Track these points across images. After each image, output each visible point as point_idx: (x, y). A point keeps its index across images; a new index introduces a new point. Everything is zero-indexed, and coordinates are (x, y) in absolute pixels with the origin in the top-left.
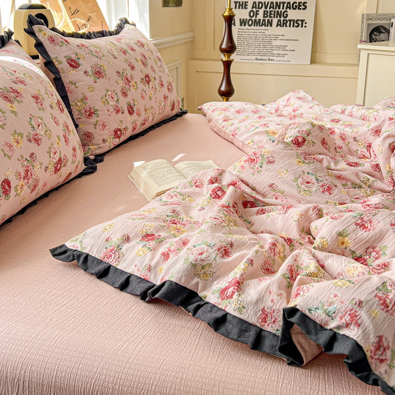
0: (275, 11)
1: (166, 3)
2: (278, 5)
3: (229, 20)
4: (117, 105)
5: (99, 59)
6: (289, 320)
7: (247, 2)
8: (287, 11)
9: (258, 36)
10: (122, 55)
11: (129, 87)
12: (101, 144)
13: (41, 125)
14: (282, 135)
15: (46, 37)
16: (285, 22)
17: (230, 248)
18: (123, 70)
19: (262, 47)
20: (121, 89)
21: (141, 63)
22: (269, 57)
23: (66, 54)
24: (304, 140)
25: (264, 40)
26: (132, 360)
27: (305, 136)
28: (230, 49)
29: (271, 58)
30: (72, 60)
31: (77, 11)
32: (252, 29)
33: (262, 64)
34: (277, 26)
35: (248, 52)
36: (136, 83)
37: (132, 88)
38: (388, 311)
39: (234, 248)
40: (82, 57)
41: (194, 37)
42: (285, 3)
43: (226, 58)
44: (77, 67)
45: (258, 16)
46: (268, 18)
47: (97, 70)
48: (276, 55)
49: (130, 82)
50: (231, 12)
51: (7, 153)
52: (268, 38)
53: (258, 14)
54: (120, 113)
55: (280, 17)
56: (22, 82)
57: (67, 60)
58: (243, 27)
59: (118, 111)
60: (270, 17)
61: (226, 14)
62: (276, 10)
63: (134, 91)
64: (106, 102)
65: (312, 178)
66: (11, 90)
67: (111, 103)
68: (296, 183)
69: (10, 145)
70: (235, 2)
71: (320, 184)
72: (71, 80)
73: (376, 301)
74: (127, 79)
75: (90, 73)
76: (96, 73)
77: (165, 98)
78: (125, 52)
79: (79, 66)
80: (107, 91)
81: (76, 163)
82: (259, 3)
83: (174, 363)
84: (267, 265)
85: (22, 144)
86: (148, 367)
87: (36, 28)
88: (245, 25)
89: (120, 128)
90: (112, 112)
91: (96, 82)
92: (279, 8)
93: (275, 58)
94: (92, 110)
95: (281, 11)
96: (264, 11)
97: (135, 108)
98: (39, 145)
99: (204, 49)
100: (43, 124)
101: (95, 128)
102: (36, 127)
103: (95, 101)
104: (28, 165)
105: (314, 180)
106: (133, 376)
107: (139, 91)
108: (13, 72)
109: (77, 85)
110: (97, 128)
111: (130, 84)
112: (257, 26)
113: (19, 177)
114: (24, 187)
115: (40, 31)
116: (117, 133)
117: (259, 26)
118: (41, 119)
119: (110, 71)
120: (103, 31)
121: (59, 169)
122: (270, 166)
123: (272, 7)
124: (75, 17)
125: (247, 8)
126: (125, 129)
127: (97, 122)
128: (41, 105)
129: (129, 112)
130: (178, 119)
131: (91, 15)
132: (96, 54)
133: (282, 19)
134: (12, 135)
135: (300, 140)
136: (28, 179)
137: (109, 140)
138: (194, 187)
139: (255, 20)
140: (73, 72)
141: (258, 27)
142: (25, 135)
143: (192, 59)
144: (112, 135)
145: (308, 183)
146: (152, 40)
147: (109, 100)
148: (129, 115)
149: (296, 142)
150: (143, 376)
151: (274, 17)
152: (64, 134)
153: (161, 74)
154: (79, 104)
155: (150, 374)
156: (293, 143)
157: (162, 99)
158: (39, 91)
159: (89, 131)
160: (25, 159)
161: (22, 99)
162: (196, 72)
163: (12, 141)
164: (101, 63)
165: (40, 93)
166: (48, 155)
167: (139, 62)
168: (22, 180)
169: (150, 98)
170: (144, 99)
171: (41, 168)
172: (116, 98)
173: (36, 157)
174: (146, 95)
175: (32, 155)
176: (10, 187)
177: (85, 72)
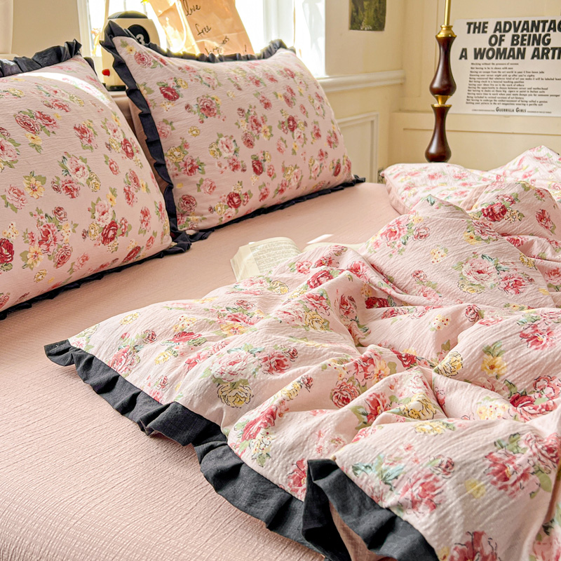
0: (530, 35)
1: (355, 24)
2: (535, 26)
3: (446, 43)
4: (235, 157)
5: (211, 89)
6: (315, 482)
7: (487, 23)
8: (549, 35)
9: (502, 74)
10: (253, 86)
11: (258, 132)
12: (205, 214)
13: (81, 169)
14: (470, 203)
15: (133, 54)
16: (546, 51)
17: (288, 359)
18: (251, 107)
19: (507, 90)
20: (243, 134)
21: (283, 99)
22: (518, 106)
23: (160, 79)
24: (504, 211)
25: (512, 80)
26: (75, 521)
27: (507, 204)
28: (447, 89)
29: (521, 107)
30: (168, 89)
31: (207, 29)
32: (493, 64)
33: (505, 116)
34: (533, 58)
35: (484, 99)
36: (270, 127)
37: (262, 135)
38: (505, 487)
39: (297, 360)
40: (184, 84)
41: (404, 78)
42: (547, 21)
43: (440, 103)
44: (175, 99)
45: (502, 43)
46: (519, 46)
47: (205, 104)
48: (529, 103)
49: (260, 125)
50: (449, 32)
51: (10, 202)
52: (517, 77)
53: (503, 40)
54: (240, 170)
55: (538, 44)
56: (62, 107)
57: (160, 88)
58: (479, 61)
59: (236, 167)
60: (522, 44)
61: (442, 35)
62: (532, 34)
63: (266, 139)
64: (217, 153)
65: (489, 265)
66: (38, 115)
67: (225, 155)
68: (459, 272)
69: (19, 191)
70: (468, 23)
71: (501, 276)
72: (165, 118)
73: (484, 466)
74: (255, 121)
75: (195, 108)
76: (204, 109)
77: (322, 154)
78: (257, 83)
79: (178, 97)
80: (220, 136)
81: (149, 235)
82: (506, 23)
83: (135, 535)
84: (345, 393)
85: (41, 192)
86: (94, 536)
87: (117, 41)
88: (482, 58)
89: (237, 192)
90: (226, 168)
91: (202, 122)
92: (537, 30)
93: (528, 108)
94: (194, 163)
95: (540, 35)
96: (513, 36)
97: (266, 165)
98: (73, 197)
99: (419, 96)
100: (86, 168)
101: (199, 190)
102: (71, 170)
103: (199, 150)
104: (50, 224)
105: (492, 268)
106: (68, 548)
107: (274, 140)
108: (52, 93)
109: (174, 125)
110: (202, 190)
111: (260, 129)
112: (501, 58)
113: (30, 240)
114: (39, 256)
115: (125, 45)
116: (233, 200)
117: (505, 58)
118: (85, 161)
119: (227, 107)
120: (236, 54)
121: (112, 239)
122: (420, 243)
123: (525, 29)
124: (202, 38)
125: (486, 32)
126: (246, 194)
127: (202, 181)
128: (90, 141)
129: (255, 170)
130: (346, 190)
131: (228, 35)
132: (207, 82)
133: (541, 46)
134: (25, 177)
135: (497, 210)
136: (48, 245)
137: (219, 209)
138: (296, 271)
139: (499, 50)
140: (169, 105)
141: (503, 61)
142: (49, 180)
143: (400, 110)
144: (224, 201)
145: (479, 272)
146: (328, 76)
147: (221, 150)
148: (254, 175)
149: (488, 213)
150: (83, 549)
151: (529, 44)
152: (127, 189)
153: (319, 119)
154: (176, 153)
155: (93, 547)
156: (484, 215)
157: (316, 155)
158: (91, 121)
159: (190, 194)
160: (44, 215)
161: (55, 129)
162: (404, 129)
163: (24, 186)
164: (213, 94)
165: (91, 125)
166: (90, 213)
167: (279, 98)
168: (37, 245)
169: (294, 152)
170: (282, 152)
171: (74, 231)
172: (234, 148)
173: (65, 214)
174: (286, 147)
175: (58, 210)
176: (12, 253)
177: (187, 107)
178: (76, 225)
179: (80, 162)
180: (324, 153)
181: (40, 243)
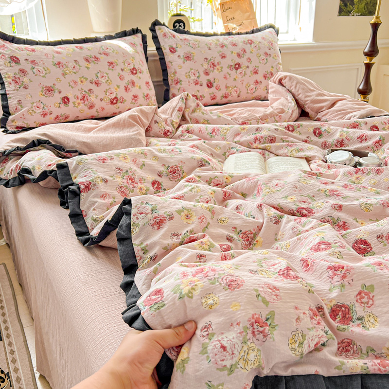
1: (342, 12)
4: (197, 79)
10: (219, 48)
11: (214, 69)
13: (104, 77)
15: (162, 33)
18: (212, 58)
20: (204, 70)
21: (236, 54)
23: (170, 44)
28: (373, 52)
30: (173, 48)
31: (233, 19)
36: (222, 68)
37: (215, 71)
40: (180, 46)
43: (368, 61)
44: (174, 53)
47: (187, 55)
49: (216, 66)
51: (71, 85)
54: (199, 85)
56: (106, 54)
57: (169, 48)
59: (197, 84)
61: (373, 21)
63: (217, 72)
64: (188, 76)
66: (94, 57)
67: (192, 78)
69: (76, 82)
72: (170, 60)
74: (213, 64)
75: (182, 57)
76: (186, 58)
77: (257, 82)
78: (223, 46)
79: (176, 52)
80: (192, 69)
87: (157, 27)
89: (196, 94)
90: (192, 83)
91: (184, 63)
94: (178, 80)
97: (215, 85)
100: (107, 77)
101: (179, 92)
102: (100, 77)
103: (181, 74)
104: (86, 94)
107: (222, 74)
108: (105, 49)
109: (173, 63)
113: (77, 98)
114: (81, 104)
115: (160, 29)
118: (107, 74)
119: (198, 57)
121: (116, 103)
124: (228, 23)
126: (201, 96)
127: (180, 88)
128: (113, 67)
129: (208, 86)
131: (244, 21)
132: (192, 46)
134: (79, 77)
136: (85, 101)
140: (172, 55)
142: (89, 79)
147: (191, 76)
148: (207, 88)
152: (126, 86)
153: (261, 65)
154: (172, 75)
157: (252, 82)
160: (84, 91)
161: (99, 62)
164: (193, 51)
165: (117, 62)
166: (105, 93)
167: (233, 54)
168: (79, 100)
169: (235, 80)
170: (227, 79)
171: (96, 98)
172: (197, 75)
173: (93, 92)
174: (230, 77)
175: (90, 90)
176: (69, 101)
177: (179, 56)
178: (97, 96)
179: (105, 75)
180: (259, 82)
181: (81, 100)
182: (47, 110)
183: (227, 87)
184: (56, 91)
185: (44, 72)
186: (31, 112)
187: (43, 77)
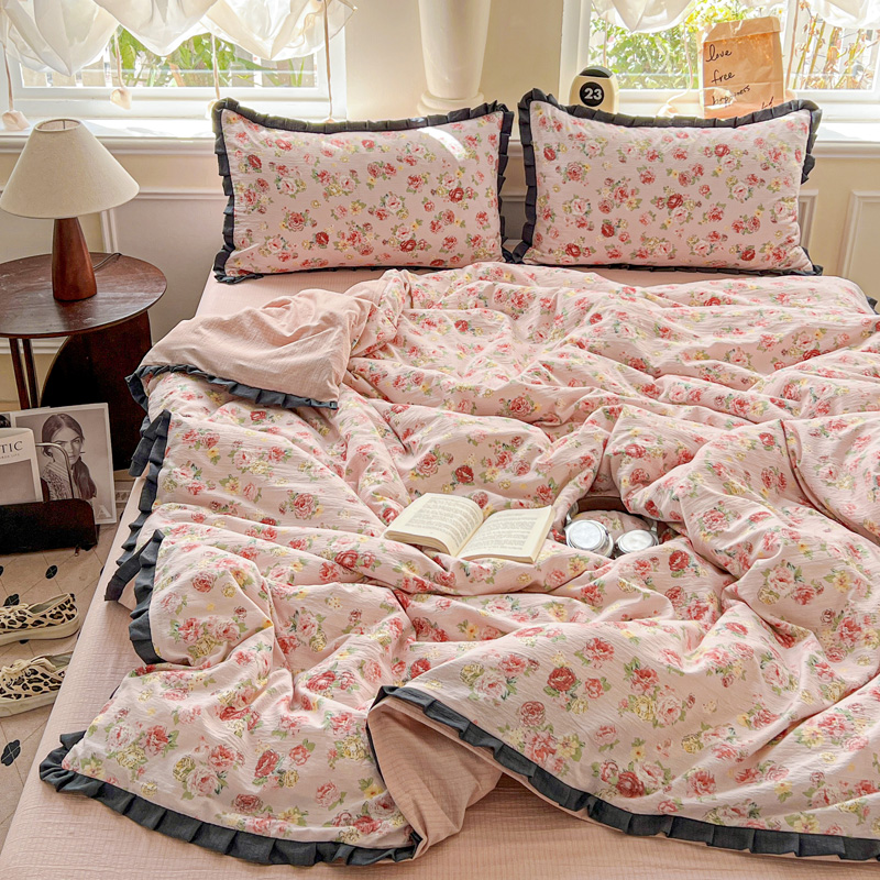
4: (584, 217)
5: (587, 157)
10: (644, 161)
11: (621, 202)
13: (396, 204)
15: (540, 116)
20: (602, 201)
21: (677, 177)
23: (548, 141)
30: (551, 151)
31: (728, 77)
36: (639, 201)
37: (625, 205)
40: (564, 149)
44: (552, 159)
47: (574, 169)
49: (627, 197)
51: (336, 214)
54: (586, 228)
56: (411, 162)
57: (545, 148)
59: (582, 225)
63: (628, 209)
64: (568, 209)
66: (387, 166)
67: (575, 213)
69: (344, 209)
74: (622, 192)
75: (563, 171)
76: (570, 173)
77: (715, 236)
78: (654, 157)
79: (555, 158)
80: (576, 197)
85: (359, 213)
87: (533, 104)
89: (577, 244)
90: (572, 223)
91: (565, 183)
94: (550, 212)
97: (619, 232)
98: (381, 219)
100: (402, 204)
102: (388, 204)
103: (555, 203)
104: (358, 231)
107: (638, 213)
109: (546, 178)
110: (549, 233)
111: (624, 199)
113: (342, 237)
114: (348, 246)
115: (538, 108)
116: (572, 250)
118: (402, 199)
119: (594, 175)
121: (411, 250)
126: (587, 249)
127: (551, 227)
128: (417, 187)
129: (604, 232)
131: (751, 85)
132: (589, 151)
134: (353, 202)
136: (355, 242)
137: (558, 253)
140: (547, 163)
142: (368, 206)
144: (563, 248)
147: (573, 209)
148: (601, 236)
152: (435, 221)
153: (731, 202)
157: (704, 237)
158: (429, 173)
159: (542, 234)
160: (356, 225)
161: (392, 176)
163: (349, 207)
164: (586, 162)
165: (427, 176)
166: (392, 231)
167: (672, 175)
168: (345, 240)
169: (664, 227)
170: (646, 224)
171: (376, 238)
172: (586, 209)
173: (372, 228)
174: (654, 220)
176: (327, 240)
178: (378, 236)
179: (398, 200)
180: (721, 235)
181: (349, 240)
182: (289, 250)
183: (644, 239)
184: (309, 222)
185: (296, 188)
186: (264, 251)
187: (292, 196)
